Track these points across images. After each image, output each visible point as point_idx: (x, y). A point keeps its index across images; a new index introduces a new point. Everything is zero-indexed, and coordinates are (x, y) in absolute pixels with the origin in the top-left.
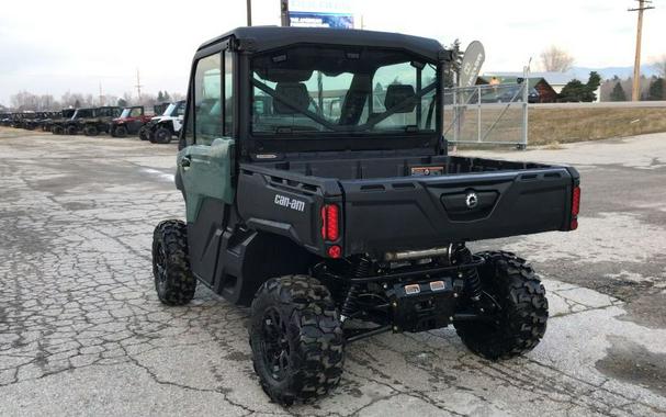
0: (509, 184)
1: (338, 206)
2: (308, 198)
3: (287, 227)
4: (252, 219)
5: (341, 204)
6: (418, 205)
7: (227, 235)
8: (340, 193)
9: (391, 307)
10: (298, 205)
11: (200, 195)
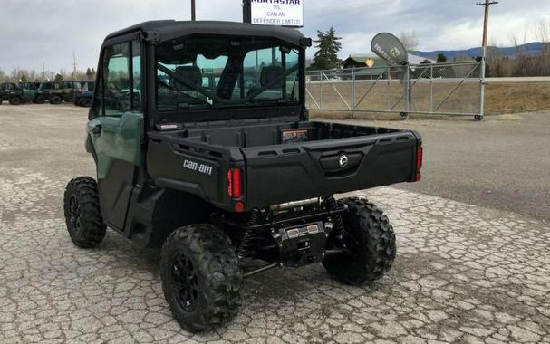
0: (370, 147)
1: (241, 170)
2: (214, 162)
3: (195, 186)
4: (162, 179)
5: (243, 168)
6: (302, 165)
7: (137, 191)
8: (242, 158)
9: (278, 248)
10: (206, 169)
11: (110, 157)
